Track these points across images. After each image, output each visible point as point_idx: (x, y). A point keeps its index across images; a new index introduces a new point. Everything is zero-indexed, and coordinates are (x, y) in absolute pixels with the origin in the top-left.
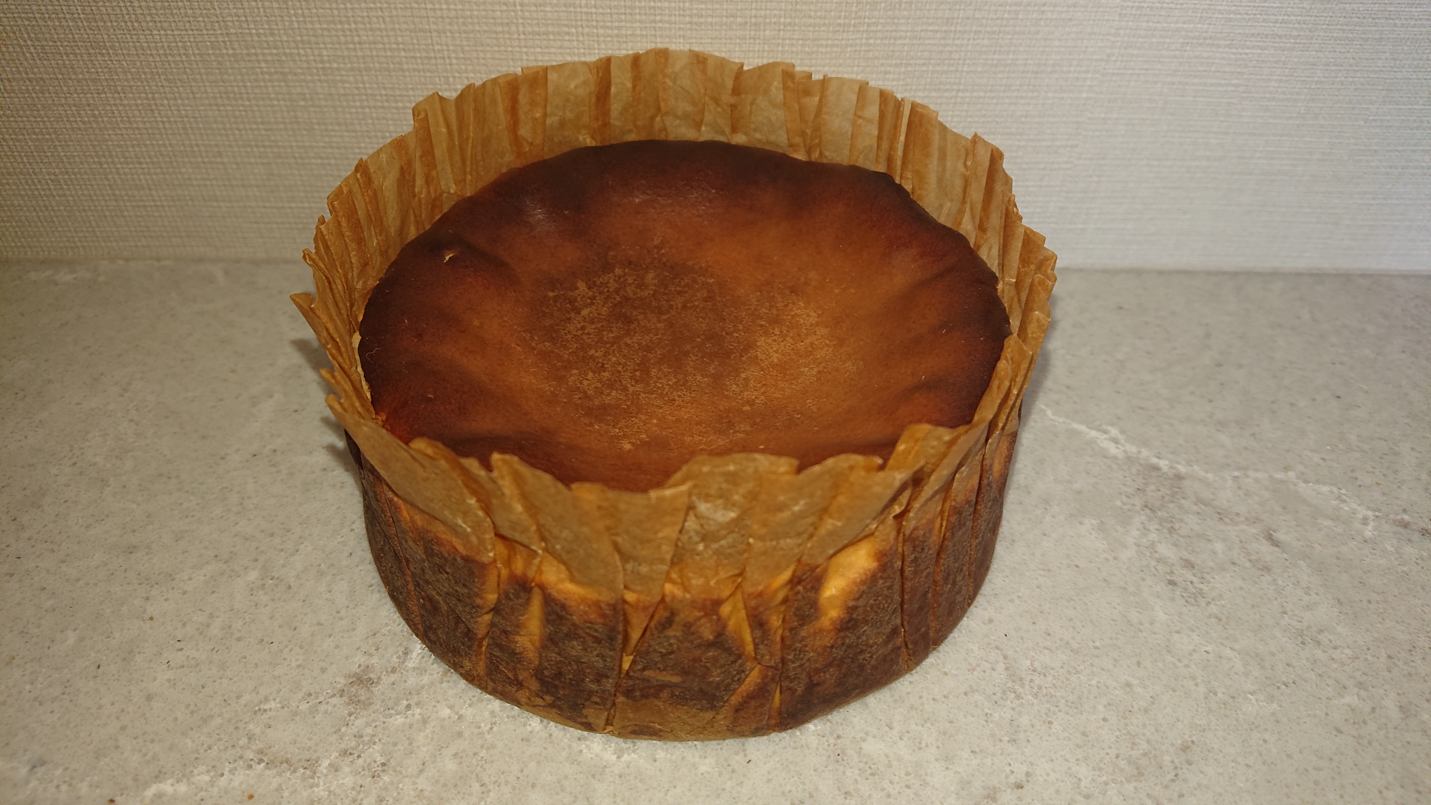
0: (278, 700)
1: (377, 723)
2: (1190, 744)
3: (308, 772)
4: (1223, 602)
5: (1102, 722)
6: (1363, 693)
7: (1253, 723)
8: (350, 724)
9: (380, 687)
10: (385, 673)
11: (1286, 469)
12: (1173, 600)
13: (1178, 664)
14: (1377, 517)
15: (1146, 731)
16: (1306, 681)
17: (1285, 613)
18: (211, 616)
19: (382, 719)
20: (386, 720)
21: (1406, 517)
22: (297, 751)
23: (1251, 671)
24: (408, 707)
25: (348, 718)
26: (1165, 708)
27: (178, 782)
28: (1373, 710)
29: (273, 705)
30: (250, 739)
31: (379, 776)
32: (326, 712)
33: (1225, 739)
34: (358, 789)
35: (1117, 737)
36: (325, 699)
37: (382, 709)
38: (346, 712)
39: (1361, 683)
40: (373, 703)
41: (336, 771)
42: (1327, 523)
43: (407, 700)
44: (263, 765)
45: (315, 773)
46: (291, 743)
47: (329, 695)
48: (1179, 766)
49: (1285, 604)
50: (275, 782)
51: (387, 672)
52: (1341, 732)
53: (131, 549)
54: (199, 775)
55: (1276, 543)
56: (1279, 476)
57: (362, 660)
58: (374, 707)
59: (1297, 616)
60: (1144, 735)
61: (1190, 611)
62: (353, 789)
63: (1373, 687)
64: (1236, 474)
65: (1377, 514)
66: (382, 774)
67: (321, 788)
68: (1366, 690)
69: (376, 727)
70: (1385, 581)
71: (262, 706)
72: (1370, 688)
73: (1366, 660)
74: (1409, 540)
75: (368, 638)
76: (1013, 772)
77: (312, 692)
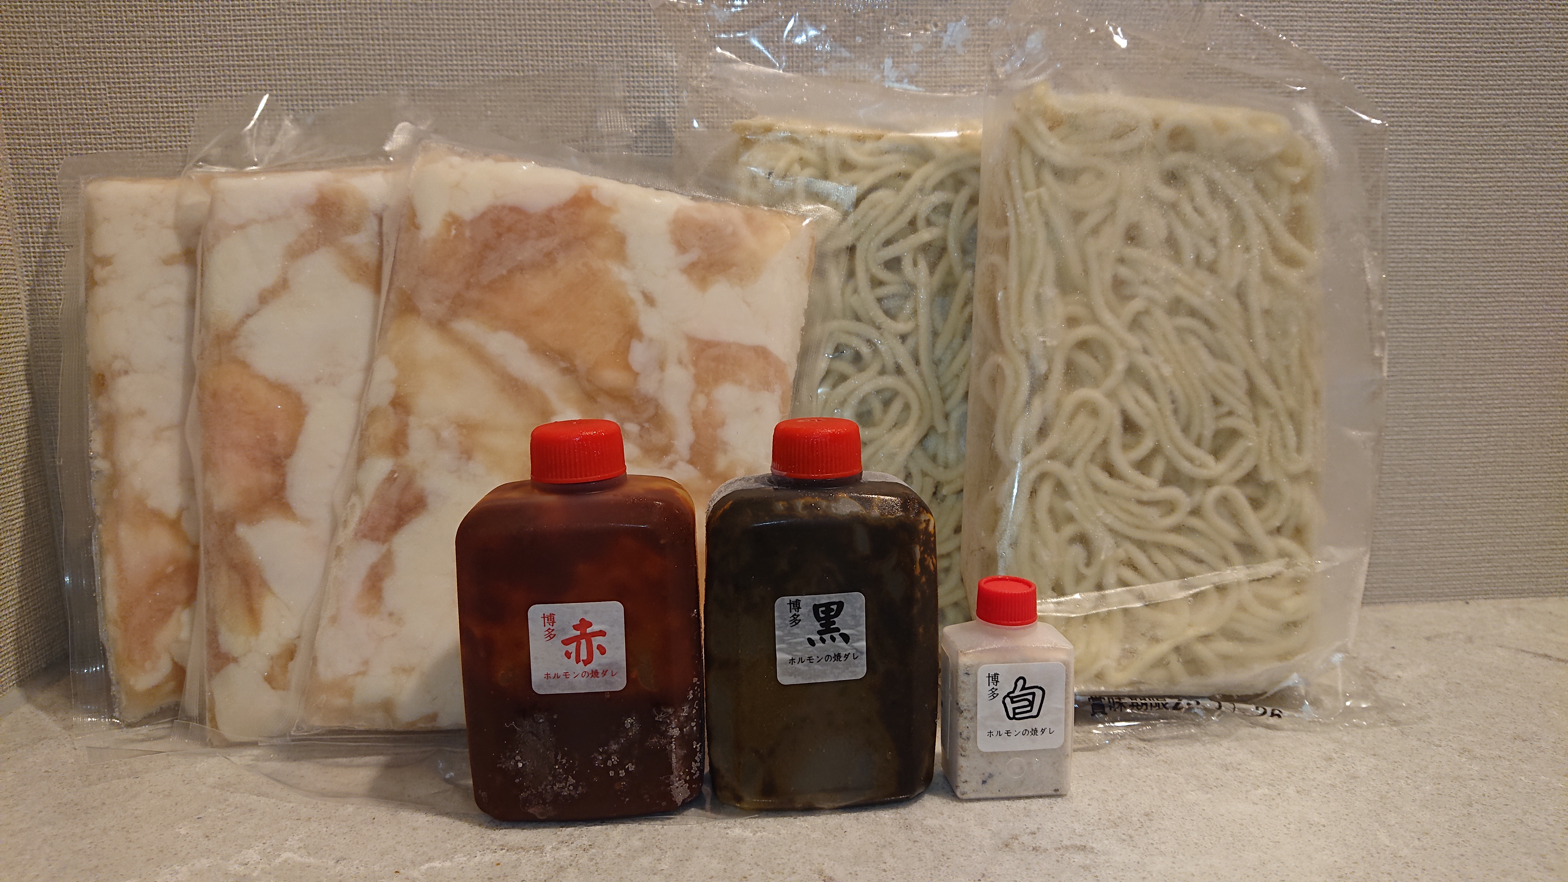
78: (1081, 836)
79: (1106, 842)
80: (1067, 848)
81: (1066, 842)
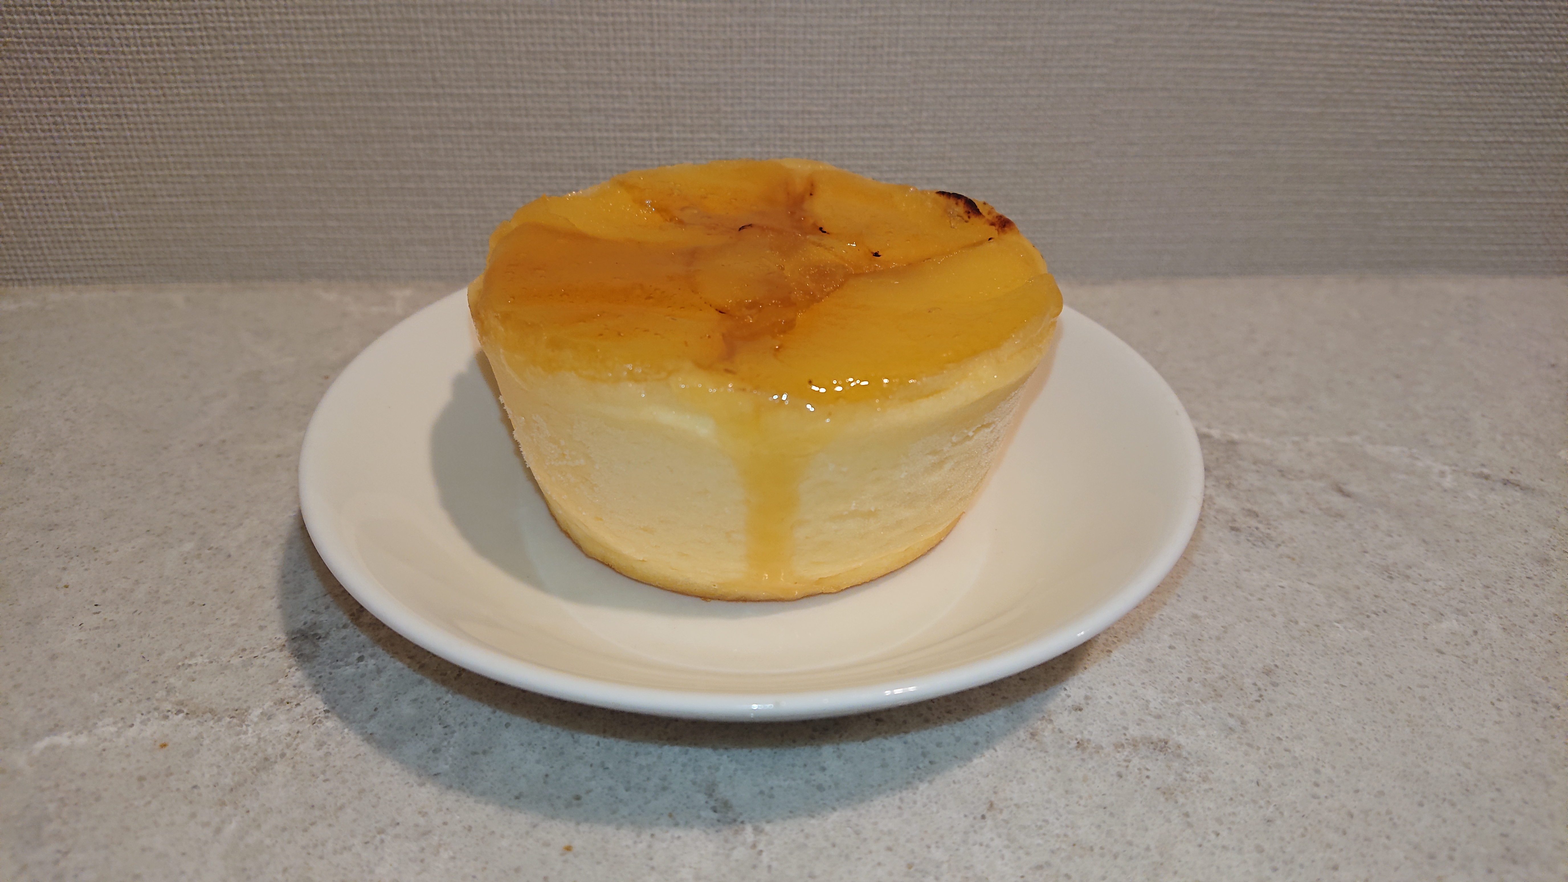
0: (205, 656)
1: (322, 674)
2: (1273, 668)
3: (235, 721)
4: (1295, 545)
5: (1168, 650)
6: (1461, 618)
7: (1344, 648)
8: (290, 675)
9: (328, 641)
10: (335, 629)
11: (1350, 434)
12: (1238, 543)
13: (1250, 597)
14: (1454, 471)
15: (1220, 657)
16: (1398, 610)
17: (1366, 552)
18: (137, 582)
19: (328, 670)
20: (333, 671)
21: (1486, 471)
22: (224, 702)
23: (1335, 602)
24: (361, 659)
25: (288, 670)
26: (1240, 636)
27: (77, 734)
28: (1476, 632)
29: (200, 660)
30: (168, 692)
31: (320, 722)
32: (262, 665)
33: (1313, 662)
34: (294, 735)
35: (1187, 662)
36: (261, 654)
37: (330, 661)
38: (286, 665)
39: (1458, 610)
40: (319, 656)
41: (269, 718)
42: (1402, 477)
43: (359, 652)
44: (181, 715)
45: (243, 721)
46: (217, 695)
47: (267, 650)
48: (1262, 687)
49: (1365, 545)
50: (194, 732)
51: (338, 628)
52: (1442, 653)
53: (52, 527)
54: (103, 726)
55: (1347, 495)
56: (1343, 439)
57: (309, 618)
58: (320, 660)
59: (1380, 554)
60: (1218, 660)
61: (1258, 552)
62: (289, 735)
63: (1472, 613)
64: (1296, 439)
65: (1454, 468)
66: (324, 721)
67: (249, 735)
68: (1466, 616)
69: (320, 677)
70: (1472, 523)
71: (187, 662)
72: (1470, 614)
73: (1462, 590)
74: (1493, 489)
75: (317, 598)
76: (1069, 696)
77: (247, 647)
78: (1159, 717)
79: (1201, 732)
80: (1135, 744)
81: (1135, 732)
